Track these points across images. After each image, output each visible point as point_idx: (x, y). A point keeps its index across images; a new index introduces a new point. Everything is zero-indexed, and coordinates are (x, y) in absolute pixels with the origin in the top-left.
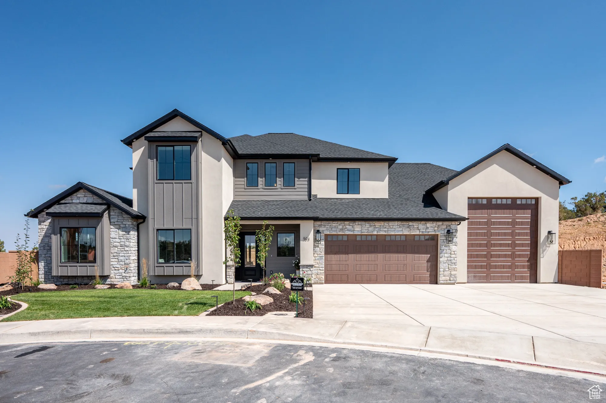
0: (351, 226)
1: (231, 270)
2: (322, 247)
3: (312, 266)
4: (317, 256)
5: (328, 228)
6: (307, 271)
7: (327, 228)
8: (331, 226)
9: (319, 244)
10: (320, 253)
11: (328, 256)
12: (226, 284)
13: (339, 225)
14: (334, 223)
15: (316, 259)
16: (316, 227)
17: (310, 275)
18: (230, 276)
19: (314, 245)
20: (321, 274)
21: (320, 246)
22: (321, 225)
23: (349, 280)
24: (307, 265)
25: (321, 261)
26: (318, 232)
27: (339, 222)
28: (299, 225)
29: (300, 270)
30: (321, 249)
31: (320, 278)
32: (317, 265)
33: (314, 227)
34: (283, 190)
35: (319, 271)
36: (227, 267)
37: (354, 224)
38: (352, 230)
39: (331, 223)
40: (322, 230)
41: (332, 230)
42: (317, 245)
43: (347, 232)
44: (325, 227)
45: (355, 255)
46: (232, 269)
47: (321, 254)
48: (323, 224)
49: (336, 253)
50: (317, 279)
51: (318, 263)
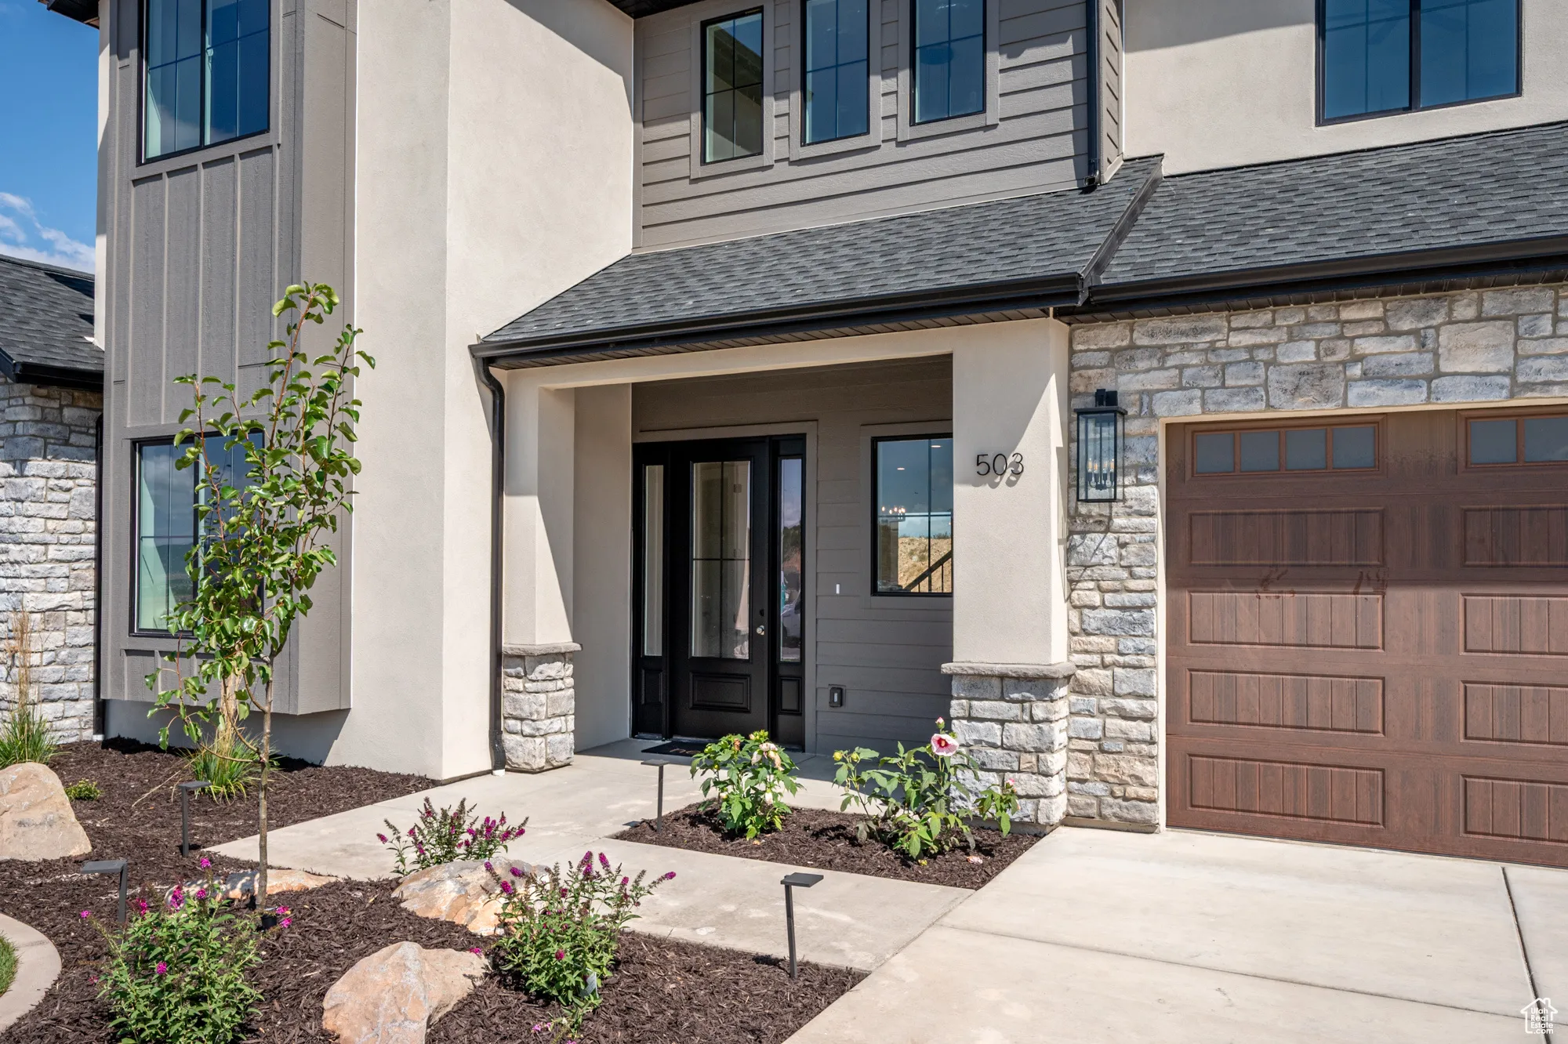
0: (1399, 334)
1: (529, 685)
2: (1138, 531)
3: (1041, 684)
4: (1096, 597)
5: (1188, 372)
6: (1002, 722)
7: (1181, 368)
8: (1212, 348)
9: (1117, 507)
10: (1125, 574)
11: (1206, 600)
12: (490, 772)
13: (1291, 339)
14: (1238, 321)
15: (1093, 625)
16: (1087, 367)
17: (1025, 757)
18: (522, 720)
19: (1071, 516)
20: (1133, 747)
21: (1118, 522)
22: (1133, 347)
23: (1395, 819)
24: (1002, 677)
25: (1130, 643)
26: (1107, 405)
27: (1290, 316)
28: (943, 365)
29: (953, 713)
30: (1132, 548)
31: (1122, 783)
32: (1097, 677)
33: (1072, 368)
34: (910, 147)
35: (1115, 724)
36: (504, 661)
37: (1438, 320)
38: (1418, 370)
39: (1217, 330)
40: (1142, 393)
41: (1223, 386)
42: (1095, 509)
43: (1365, 396)
44: (1162, 368)
45: (1455, 595)
46: (532, 677)
47: (1133, 584)
48: (1145, 341)
49: (1266, 581)
50: (1099, 788)
51: (1108, 659)
